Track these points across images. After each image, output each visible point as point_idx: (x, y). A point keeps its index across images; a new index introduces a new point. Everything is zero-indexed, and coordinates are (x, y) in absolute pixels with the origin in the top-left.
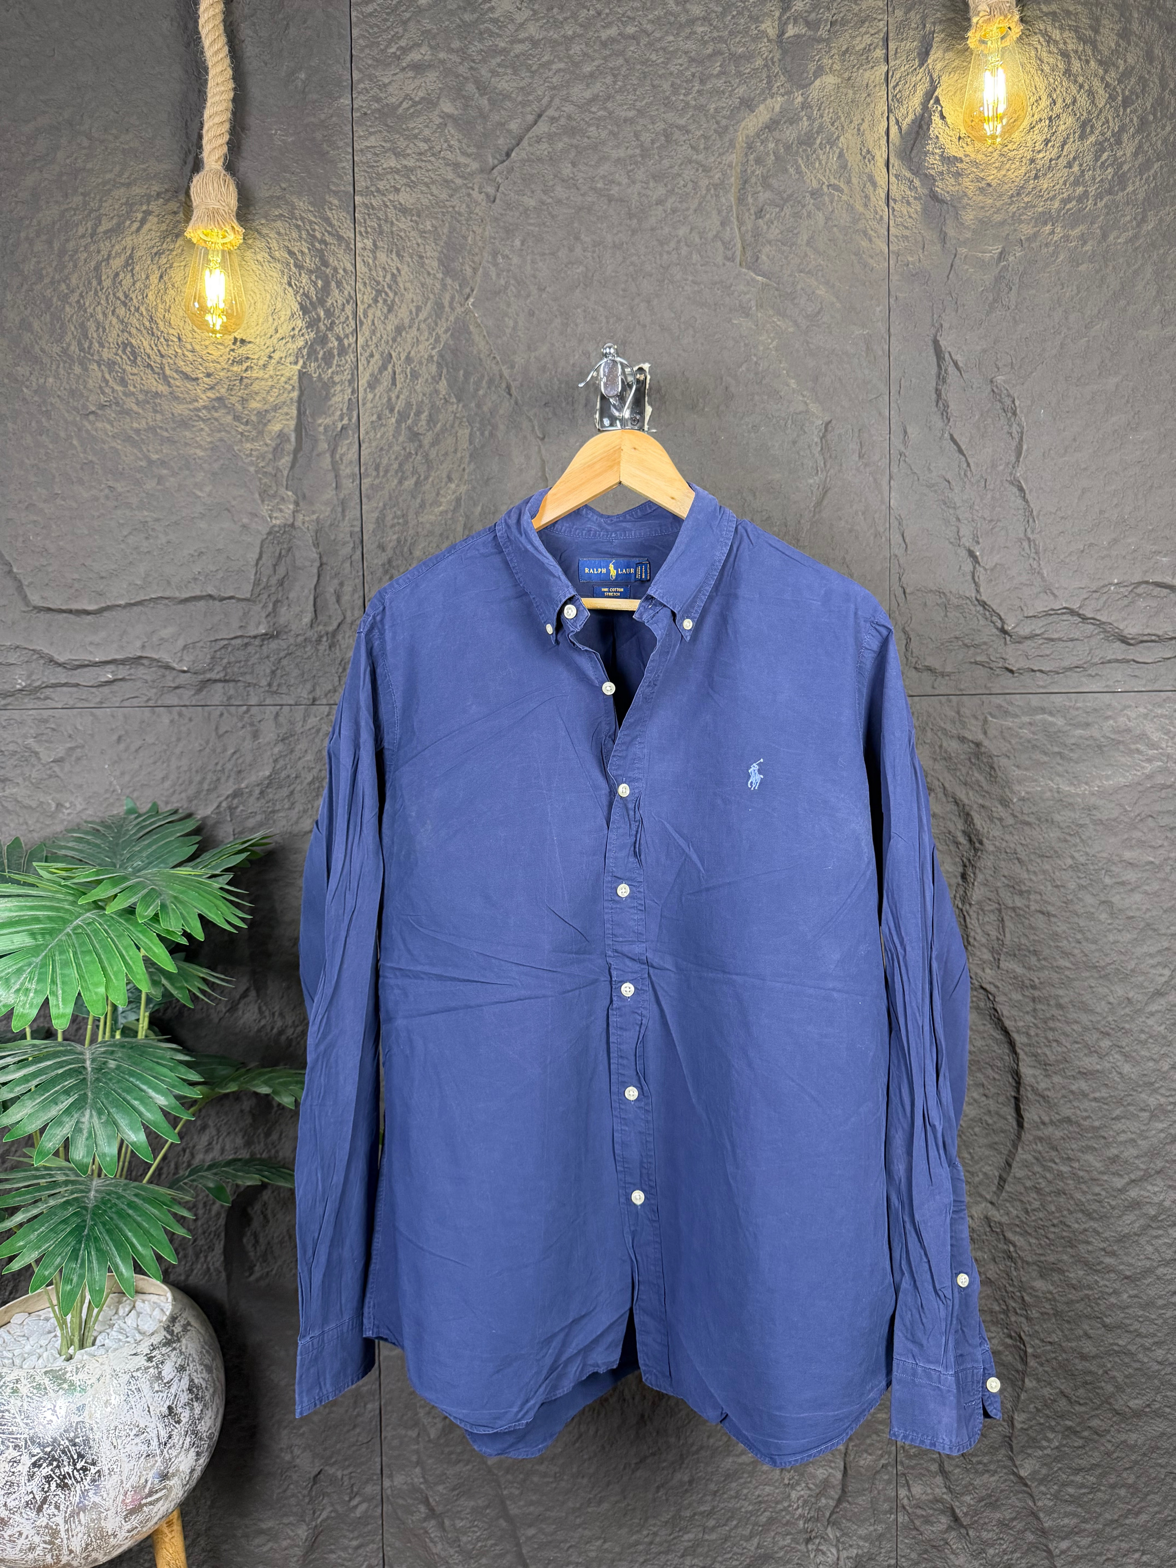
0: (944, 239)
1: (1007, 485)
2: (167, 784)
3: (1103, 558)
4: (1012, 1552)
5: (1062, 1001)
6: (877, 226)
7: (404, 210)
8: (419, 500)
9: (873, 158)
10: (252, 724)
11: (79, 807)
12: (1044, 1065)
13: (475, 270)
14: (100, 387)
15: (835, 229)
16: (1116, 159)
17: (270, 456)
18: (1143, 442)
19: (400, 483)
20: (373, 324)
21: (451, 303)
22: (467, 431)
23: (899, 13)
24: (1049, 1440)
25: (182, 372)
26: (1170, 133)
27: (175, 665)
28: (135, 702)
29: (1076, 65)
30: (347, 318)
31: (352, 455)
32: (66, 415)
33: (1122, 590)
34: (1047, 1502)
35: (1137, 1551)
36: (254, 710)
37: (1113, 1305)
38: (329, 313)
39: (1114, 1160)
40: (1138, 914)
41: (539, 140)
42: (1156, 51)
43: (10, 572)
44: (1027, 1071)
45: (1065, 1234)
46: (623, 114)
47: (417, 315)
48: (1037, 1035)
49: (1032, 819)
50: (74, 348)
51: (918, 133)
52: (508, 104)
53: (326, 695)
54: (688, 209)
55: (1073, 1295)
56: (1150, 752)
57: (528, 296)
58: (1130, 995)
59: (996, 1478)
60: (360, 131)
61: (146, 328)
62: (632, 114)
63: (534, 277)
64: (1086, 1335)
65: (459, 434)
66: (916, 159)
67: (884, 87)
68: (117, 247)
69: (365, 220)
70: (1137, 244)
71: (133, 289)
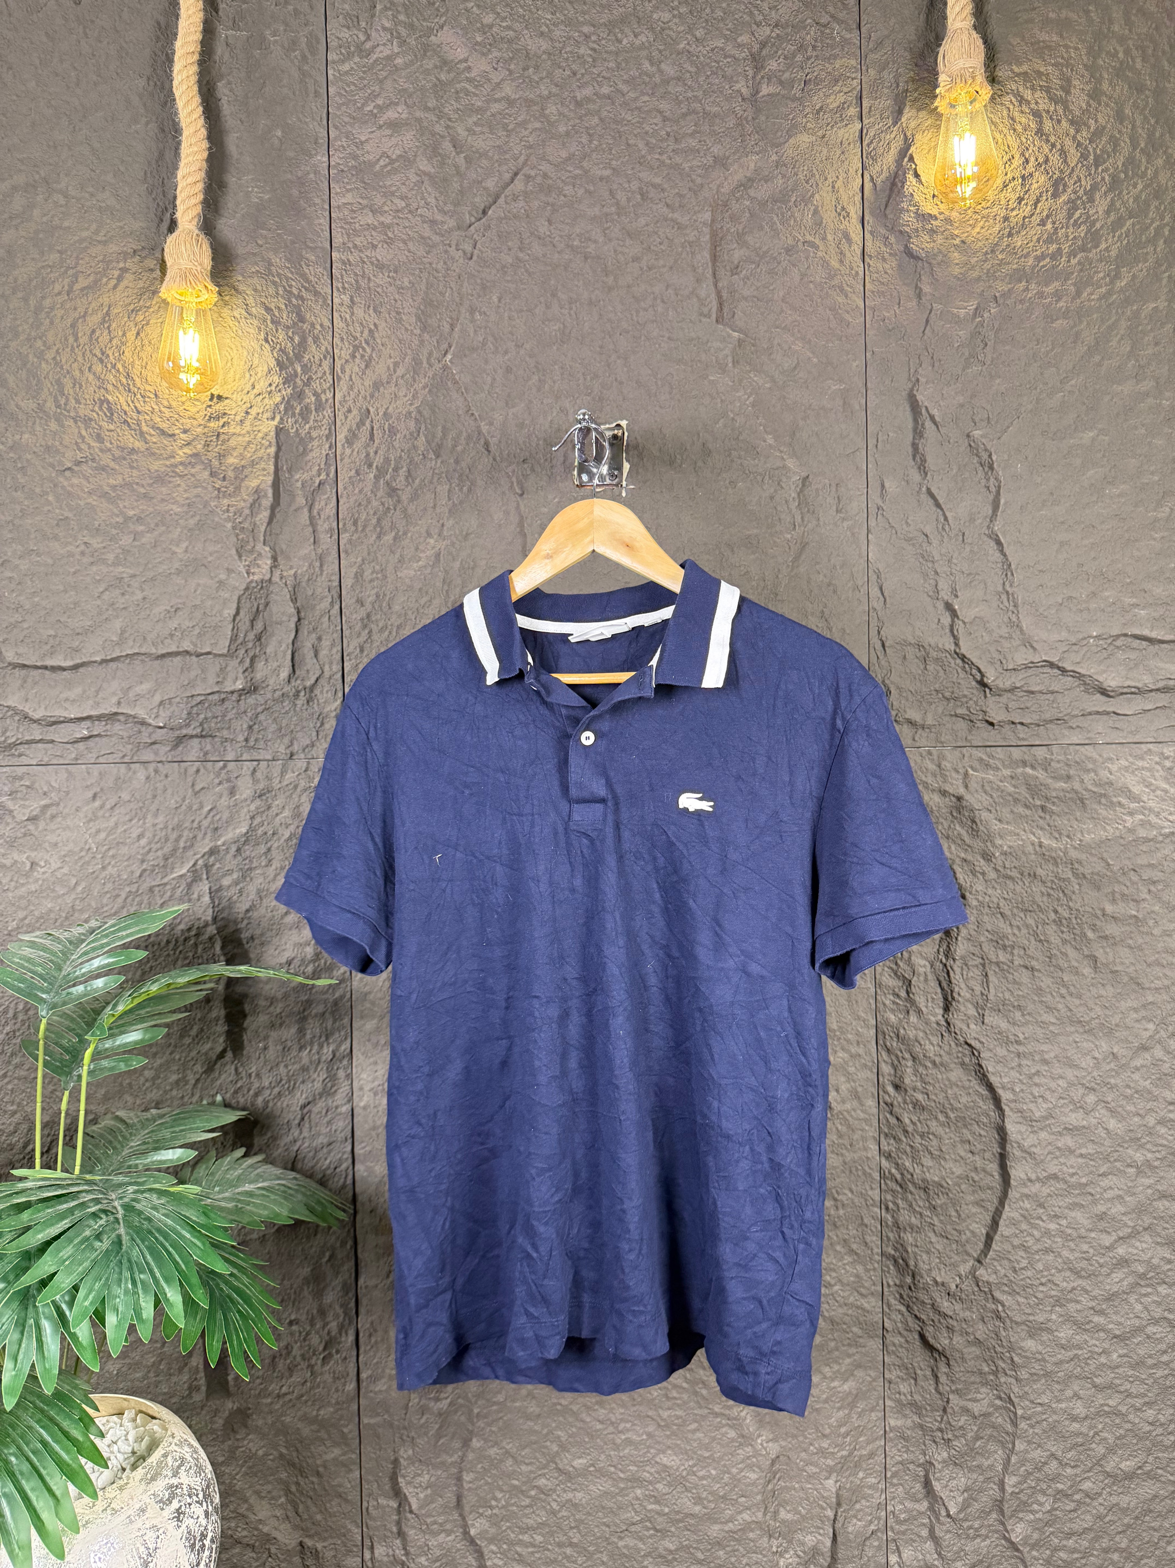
0: (919, 293)
1: (986, 539)
2: (143, 842)
3: (1081, 611)
5: (1046, 1057)
6: (853, 282)
7: (381, 266)
8: (397, 556)
9: (848, 215)
10: (229, 780)
11: (55, 864)
12: (1030, 1121)
13: (452, 326)
14: (77, 443)
15: (811, 286)
16: (1088, 217)
17: (247, 511)
18: (1119, 496)
19: (379, 538)
20: (351, 379)
21: (428, 359)
22: (446, 487)
24: (1041, 1504)
25: (158, 428)
26: (1141, 191)
27: (151, 721)
28: (111, 759)
29: (1048, 125)
30: (325, 373)
31: (330, 510)
32: (42, 471)
33: (1101, 642)
36: (231, 766)
37: (1104, 1365)
38: (306, 369)
39: (1102, 1217)
40: (1119, 968)
41: (515, 198)
42: (1126, 111)
44: (1013, 1128)
45: (1053, 1293)
46: (599, 173)
47: (395, 371)
48: (1022, 1090)
49: (1015, 874)
50: (50, 405)
51: (891, 190)
52: (484, 162)
54: (664, 266)
55: (1063, 1355)
56: (1133, 805)
57: (506, 352)
58: (1115, 1051)
59: (988, 1542)
60: (336, 188)
61: (122, 384)
62: (607, 172)
63: (511, 333)
64: (1076, 1395)
65: (438, 490)
66: (891, 216)
67: (859, 144)
68: (93, 304)
69: (342, 276)
70: (1110, 301)
71: (109, 346)
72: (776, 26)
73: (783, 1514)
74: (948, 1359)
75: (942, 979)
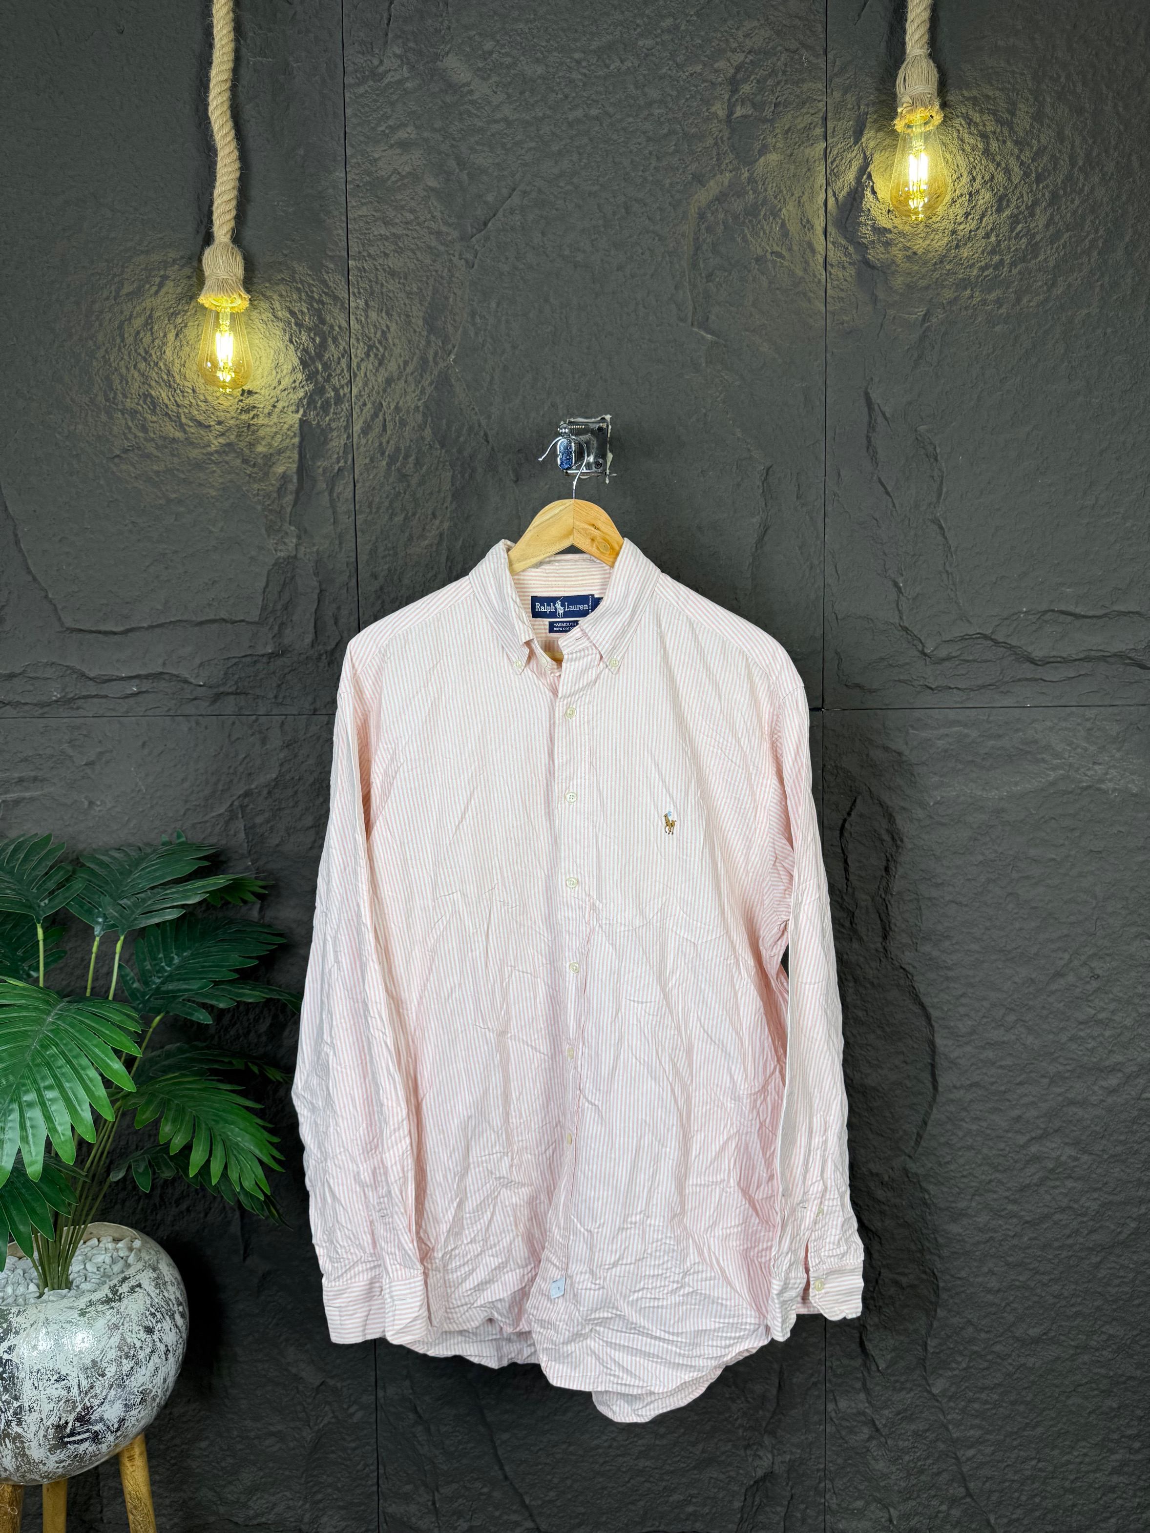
0: (875, 300)
1: (929, 523)
2: (187, 785)
3: (1013, 589)
4: (925, 1459)
5: (972, 981)
6: (816, 289)
7: (393, 274)
8: (407, 534)
9: (813, 226)
10: (260, 732)
11: (109, 805)
12: (956, 1036)
13: (456, 329)
14: (124, 434)
15: (778, 292)
16: (1029, 231)
17: (275, 495)
18: (1050, 485)
19: (391, 518)
20: (366, 375)
21: (435, 358)
22: (449, 474)
23: (837, 95)
24: (958, 1363)
25: (196, 420)
26: (1078, 207)
27: (192, 680)
28: (157, 712)
29: (994, 145)
30: (343, 370)
31: (348, 493)
32: (94, 458)
33: (1030, 617)
34: (955, 1416)
35: (1032, 1459)
36: (263, 719)
37: (1015, 1246)
39: (1018, 1118)
40: (1041, 904)
41: (512, 212)
42: (1067, 132)
43: (46, 597)
44: (942, 1042)
45: (974, 1184)
46: (588, 188)
47: (405, 369)
49: (946, 821)
50: (101, 399)
51: (852, 204)
52: (485, 178)
53: (325, 706)
54: (645, 274)
55: (981, 1237)
56: (1055, 762)
57: (503, 352)
58: (1033, 976)
59: (912, 1394)
60: (353, 202)
61: (163, 380)
63: (508, 335)
64: (991, 1272)
65: (443, 476)
66: (850, 229)
67: (823, 162)
68: (138, 308)
69: (358, 282)
70: (1047, 308)
71: (152, 346)
72: (750, 52)
74: (880, 1238)
75: (881, 911)
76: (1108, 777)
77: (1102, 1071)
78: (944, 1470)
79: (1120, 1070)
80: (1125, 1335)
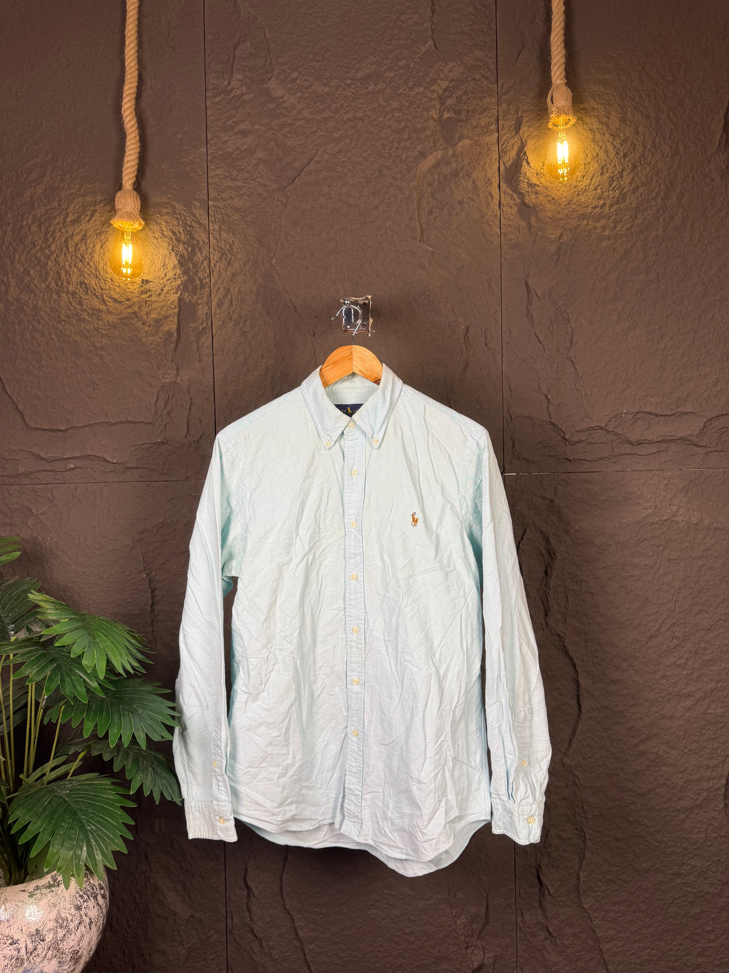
0: (530, 226)
1: (565, 360)
3: (618, 399)
4: (580, 951)
5: (601, 641)
6: (494, 219)
7: (237, 210)
8: (246, 368)
9: (491, 183)
10: (152, 492)
11: (55, 539)
12: (592, 677)
13: (276, 244)
14: (68, 306)
15: (471, 221)
16: (620, 186)
17: (163, 344)
18: (638, 336)
19: (236, 358)
20: (219, 271)
21: (262, 261)
22: (272, 331)
23: (504, 106)
24: (599, 887)
25: (113, 298)
26: (648, 172)
27: (109, 460)
28: (86, 480)
29: (598, 136)
30: (205, 268)
31: (209, 343)
32: (48, 321)
33: (628, 416)
34: (599, 922)
35: (648, 948)
36: (153, 484)
37: (632, 810)
38: (195, 266)
39: (631, 729)
40: (641, 593)
41: (310, 173)
42: (640, 129)
43: (17, 408)
44: (582, 681)
45: (605, 771)
46: (356, 160)
47: (244, 267)
48: (588, 660)
49: (582, 542)
50: (53, 285)
51: (515, 170)
52: (293, 153)
53: (194, 476)
54: (391, 211)
55: (610, 805)
56: (646, 504)
57: (305, 258)
58: (638, 638)
59: (571, 909)
60: (211, 166)
61: (93, 274)
62: (360, 159)
63: (308, 247)
64: (618, 827)
65: (268, 333)
66: (514, 184)
67: (497, 145)
68: (77, 230)
69: (214, 214)
70: (632, 231)
71: (86, 253)
72: (451, 81)
73: (459, 895)
76: (679, 513)
77: (682, 697)
78: (593, 958)
79: (692, 696)
80: (703, 865)
